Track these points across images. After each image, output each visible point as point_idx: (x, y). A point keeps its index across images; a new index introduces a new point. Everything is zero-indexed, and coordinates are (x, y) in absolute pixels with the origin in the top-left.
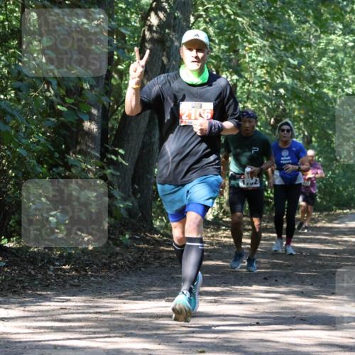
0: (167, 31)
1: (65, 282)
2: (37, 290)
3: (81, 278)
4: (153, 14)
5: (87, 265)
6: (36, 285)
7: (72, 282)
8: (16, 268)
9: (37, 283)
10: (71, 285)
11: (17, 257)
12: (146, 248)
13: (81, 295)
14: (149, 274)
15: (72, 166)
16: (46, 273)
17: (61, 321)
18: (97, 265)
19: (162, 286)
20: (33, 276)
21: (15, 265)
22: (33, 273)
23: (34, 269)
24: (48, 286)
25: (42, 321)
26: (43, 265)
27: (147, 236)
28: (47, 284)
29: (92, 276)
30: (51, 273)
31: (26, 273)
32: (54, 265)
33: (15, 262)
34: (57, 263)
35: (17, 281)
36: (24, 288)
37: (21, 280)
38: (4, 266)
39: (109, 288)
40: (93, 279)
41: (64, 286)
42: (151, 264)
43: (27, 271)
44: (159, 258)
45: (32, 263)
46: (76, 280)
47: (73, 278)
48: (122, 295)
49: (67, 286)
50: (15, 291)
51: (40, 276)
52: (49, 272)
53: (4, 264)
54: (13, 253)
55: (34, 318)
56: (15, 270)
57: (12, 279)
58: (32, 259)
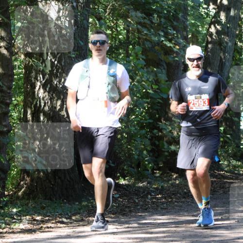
0: (223, 36)
1: (157, 206)
2: (139, 213)
3: (168, 203)
4: (212, 26)
5: (173, 194)
6: (138, 209)
7: (162, 206)
8: (126, 198)
9: (139, 207)
10: (161, 208)
11: (127, 190)
12: (215, 181)
13: (168, 215)
14: (214, 199)
15: (162, 129)
16: (145, 201)
17: (152, 233)
18: (180, 194)
19: (223, 207)
20: (137, 203)
21: (125, 196)
22: (137, 201)
23: (137, 199)
24: (146, 209)
25: (139, 233)
26: (144, 195)
27: (215, 173)
28: (146, 208)
29: (176, 202)
30: (149, 200)
31: (132, 201)
32: (151, 195)
33: (126, 194)
34: (153, 194)
35: (126, 207)
36: (130, 211)
37: (129, 206)
38: (118, 197)
39: (186, 210)
40: (176, 203)
41: (157, 209)
42: (217, 192)
43: (133, 200)
44: (223, 188)
45: (136, 195)
46: (165, 205)
47: (163, 203)
48: (195, 214)
49: (159, 209)
50: (124, 214)
51: (141, 203)
52: (148, 200)
53: (118, 196)
54: (125, 188)
55: (134, 232)
56: (125, 199)
57: (123, 206)
58: (136, 192)
